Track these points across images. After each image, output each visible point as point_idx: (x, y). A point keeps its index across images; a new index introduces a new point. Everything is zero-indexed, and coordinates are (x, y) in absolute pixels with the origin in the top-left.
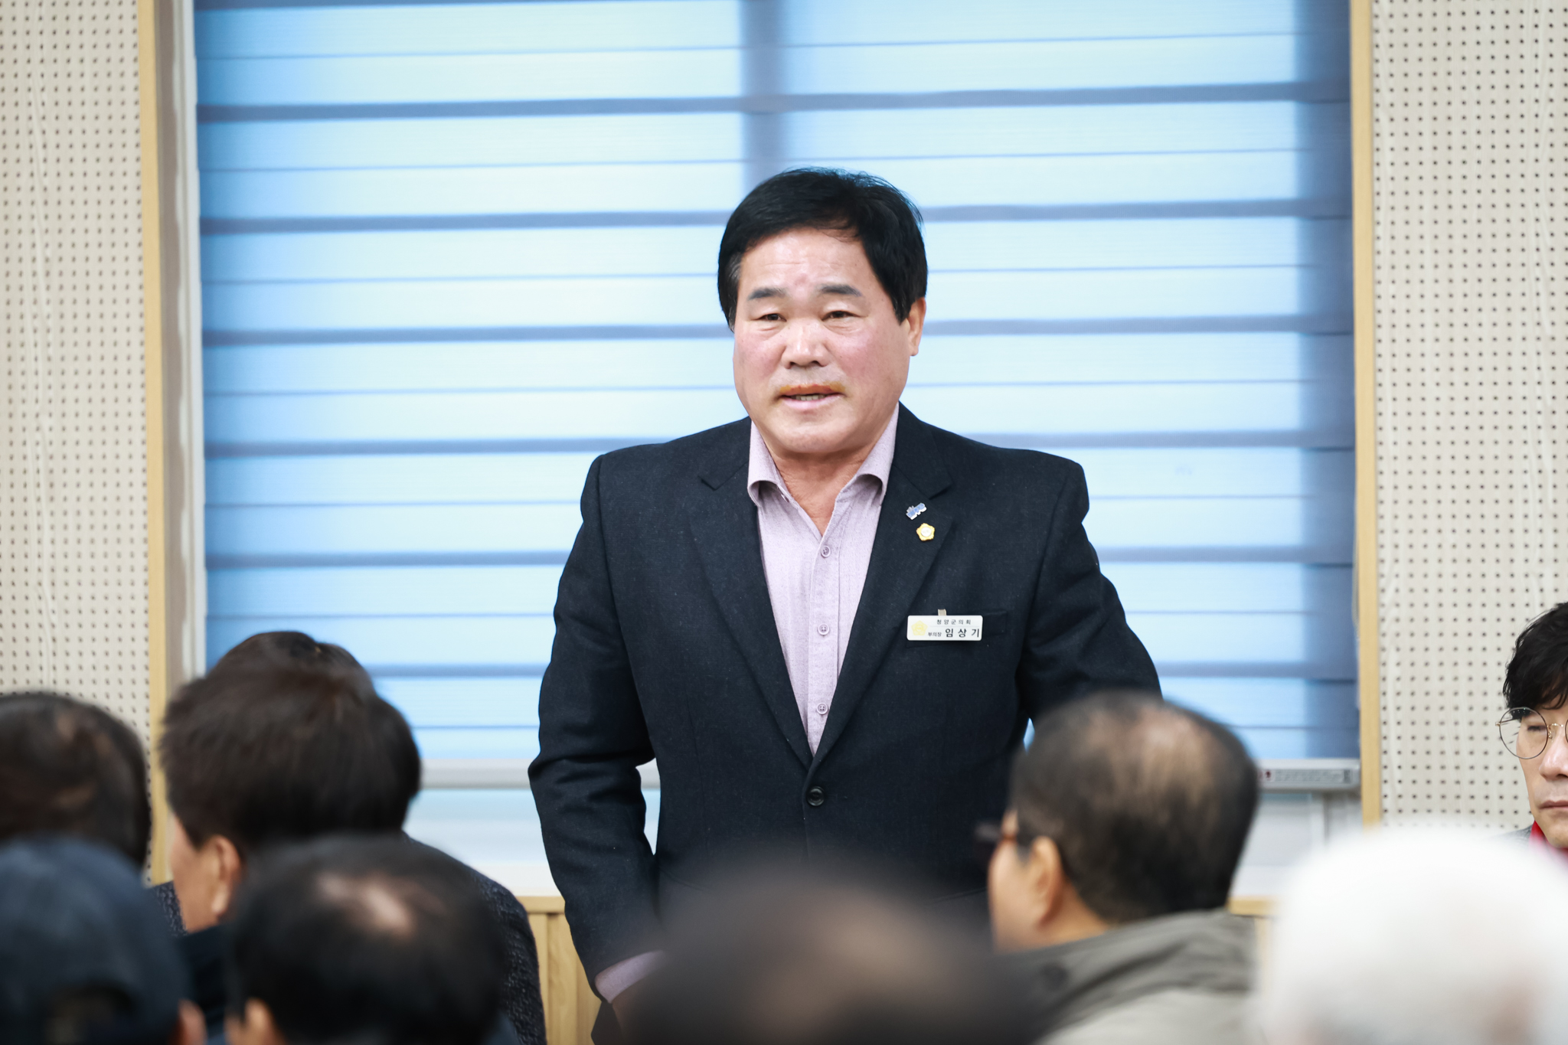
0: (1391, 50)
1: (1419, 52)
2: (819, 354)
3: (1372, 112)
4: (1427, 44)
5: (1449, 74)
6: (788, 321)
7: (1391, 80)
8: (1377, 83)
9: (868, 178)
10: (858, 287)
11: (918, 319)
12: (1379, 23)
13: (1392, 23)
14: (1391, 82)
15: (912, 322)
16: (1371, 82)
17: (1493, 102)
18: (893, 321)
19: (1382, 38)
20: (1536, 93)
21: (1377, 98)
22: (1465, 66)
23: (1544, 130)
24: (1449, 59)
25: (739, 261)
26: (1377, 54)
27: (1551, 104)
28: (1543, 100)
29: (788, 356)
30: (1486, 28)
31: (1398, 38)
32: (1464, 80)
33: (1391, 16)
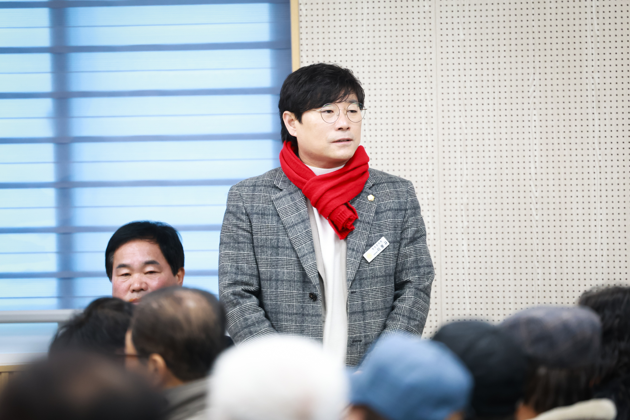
0: (307, 29)
1: (317, 30)
2: (143, 286)
3: (299, 53)
4: (320, 26)
5: (329, 38)
6: (132, 275)
7: (307, 41)
8: (302, 42)
9: (161, 223)
10: (158, 261)
11: (181, 276)
12: (302, 18)
13: (307, 19)
14: (307, 42)
15: (179, 276)
16: (299, 42)
17: (346, 49)
18: (172, 275)
19: (303, 24)
20: (363, 46)
21: (302, 48)
22: (335, 35)
23: (366, 60)
24: (329, 32)
25: (113, 254)
26: (301, 30)
27: (369, 50)
28: (365, 49)
29: (132, 288)
30: (343, 20)
31: (309, 24)
32: (335, 41)
33: (306, 16)
